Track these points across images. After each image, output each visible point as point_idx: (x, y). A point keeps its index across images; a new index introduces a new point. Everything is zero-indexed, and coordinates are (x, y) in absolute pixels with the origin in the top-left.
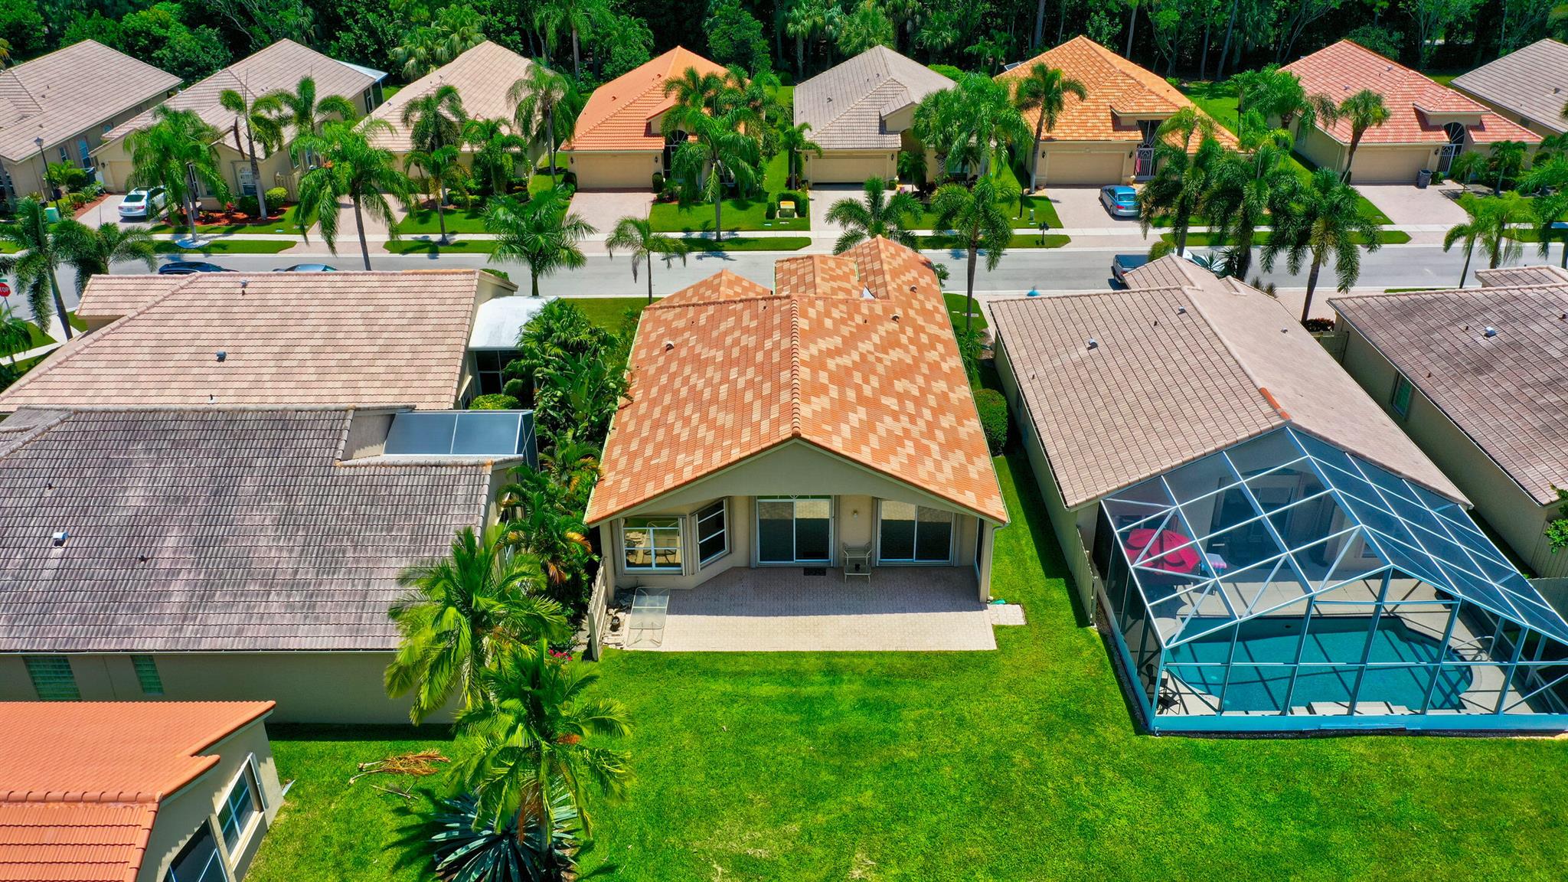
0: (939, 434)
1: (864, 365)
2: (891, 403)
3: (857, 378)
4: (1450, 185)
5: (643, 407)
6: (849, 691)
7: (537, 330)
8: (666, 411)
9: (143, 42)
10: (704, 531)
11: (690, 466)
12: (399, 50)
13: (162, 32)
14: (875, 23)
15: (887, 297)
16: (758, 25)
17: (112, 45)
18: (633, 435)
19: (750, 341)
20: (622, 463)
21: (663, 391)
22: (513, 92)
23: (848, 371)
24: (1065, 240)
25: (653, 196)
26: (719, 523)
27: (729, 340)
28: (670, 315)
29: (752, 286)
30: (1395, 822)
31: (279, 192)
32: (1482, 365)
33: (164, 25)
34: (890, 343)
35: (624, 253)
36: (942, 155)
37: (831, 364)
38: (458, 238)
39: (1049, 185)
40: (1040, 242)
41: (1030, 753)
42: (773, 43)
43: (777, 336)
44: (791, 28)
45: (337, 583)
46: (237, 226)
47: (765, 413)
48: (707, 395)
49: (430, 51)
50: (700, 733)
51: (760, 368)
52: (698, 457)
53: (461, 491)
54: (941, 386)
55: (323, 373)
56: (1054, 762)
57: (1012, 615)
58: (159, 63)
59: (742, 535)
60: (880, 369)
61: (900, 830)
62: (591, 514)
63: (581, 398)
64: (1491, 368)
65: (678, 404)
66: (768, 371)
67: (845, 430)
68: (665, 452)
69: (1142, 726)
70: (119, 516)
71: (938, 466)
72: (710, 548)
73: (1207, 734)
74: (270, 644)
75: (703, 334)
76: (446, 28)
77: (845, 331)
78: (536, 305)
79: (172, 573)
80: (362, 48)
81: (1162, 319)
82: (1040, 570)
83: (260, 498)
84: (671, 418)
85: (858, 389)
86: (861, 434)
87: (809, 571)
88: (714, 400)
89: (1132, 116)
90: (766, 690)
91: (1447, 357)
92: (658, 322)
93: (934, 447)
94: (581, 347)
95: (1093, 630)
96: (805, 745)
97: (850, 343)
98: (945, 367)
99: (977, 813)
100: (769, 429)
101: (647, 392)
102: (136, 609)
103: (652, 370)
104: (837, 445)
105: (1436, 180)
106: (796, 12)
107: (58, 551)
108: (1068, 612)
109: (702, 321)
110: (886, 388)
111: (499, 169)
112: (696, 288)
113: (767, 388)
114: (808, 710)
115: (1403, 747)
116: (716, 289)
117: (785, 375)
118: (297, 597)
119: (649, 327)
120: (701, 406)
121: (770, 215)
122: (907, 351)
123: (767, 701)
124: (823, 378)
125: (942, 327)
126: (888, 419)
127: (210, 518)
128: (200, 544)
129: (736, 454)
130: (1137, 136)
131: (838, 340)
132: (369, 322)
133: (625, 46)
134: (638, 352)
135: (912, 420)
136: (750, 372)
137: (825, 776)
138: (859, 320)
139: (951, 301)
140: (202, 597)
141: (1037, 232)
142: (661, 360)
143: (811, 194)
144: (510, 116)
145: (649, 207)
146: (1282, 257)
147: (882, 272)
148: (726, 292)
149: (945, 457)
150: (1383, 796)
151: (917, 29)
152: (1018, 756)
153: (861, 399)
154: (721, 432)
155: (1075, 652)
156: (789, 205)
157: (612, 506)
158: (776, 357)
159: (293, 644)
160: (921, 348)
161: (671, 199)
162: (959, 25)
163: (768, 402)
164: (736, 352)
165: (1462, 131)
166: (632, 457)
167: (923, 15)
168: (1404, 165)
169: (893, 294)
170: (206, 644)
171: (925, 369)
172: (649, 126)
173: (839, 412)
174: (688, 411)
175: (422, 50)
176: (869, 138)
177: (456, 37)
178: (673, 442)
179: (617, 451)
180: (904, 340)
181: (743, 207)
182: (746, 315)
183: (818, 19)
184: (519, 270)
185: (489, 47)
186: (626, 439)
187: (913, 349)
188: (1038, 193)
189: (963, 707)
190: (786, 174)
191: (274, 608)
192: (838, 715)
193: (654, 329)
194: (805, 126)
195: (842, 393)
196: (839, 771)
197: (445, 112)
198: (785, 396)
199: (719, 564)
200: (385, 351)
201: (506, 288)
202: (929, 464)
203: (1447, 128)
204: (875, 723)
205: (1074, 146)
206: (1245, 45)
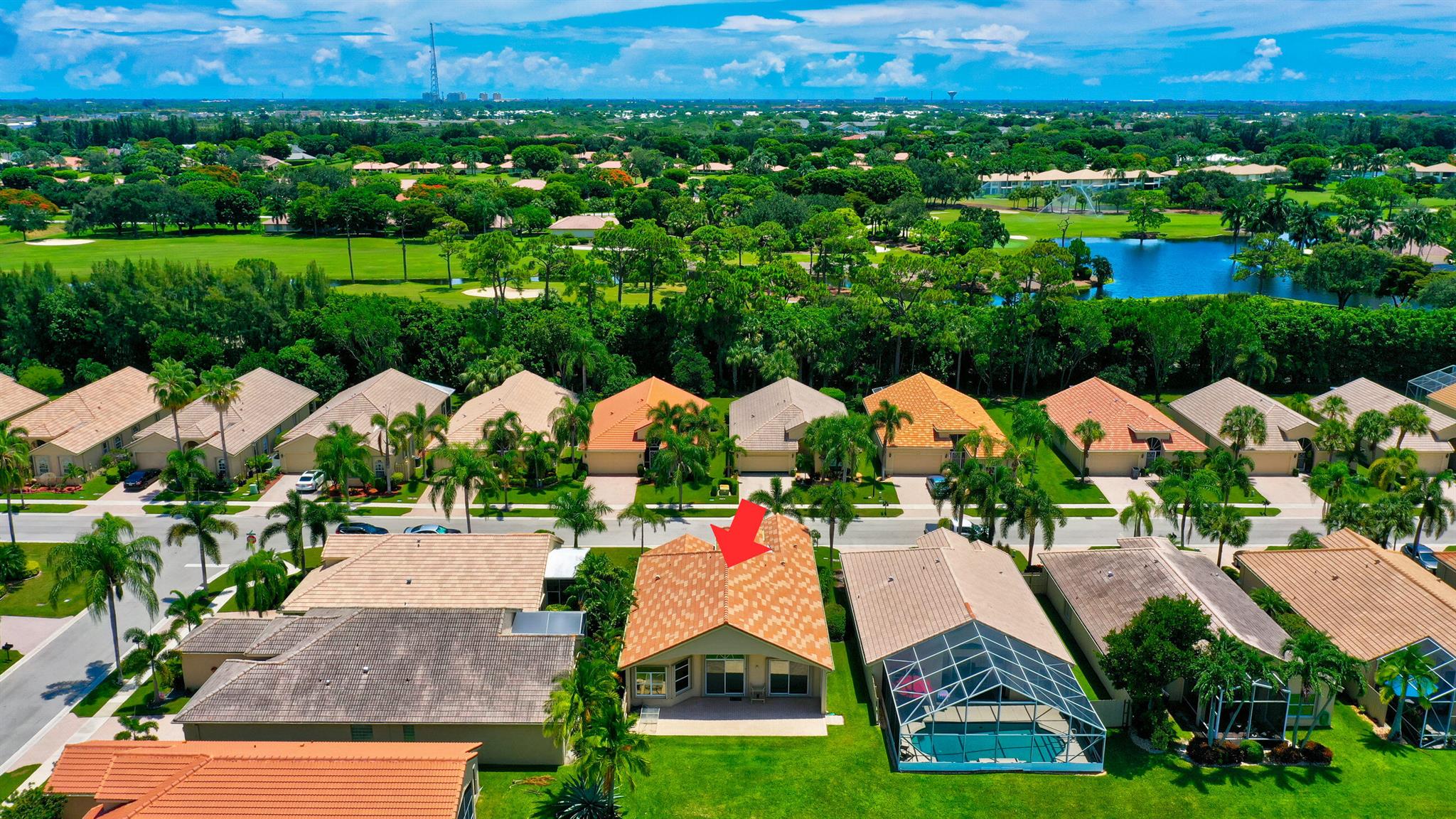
0: (801, 626)
1: (764, 590)
2: (777, 609)
3: (759, 595)
4: (1154, 477)
5: (645, 611)
6: (751, 753)
7: (584, 568)
8: (658, 612)
9: (291, 367)
10: (678, 675)
11: (672, 639)
12: (464, 375)
13: (304, 360)
14: (785, 361)
15: (779, 551)
16: (706, 360)
17: (271, 370)
18: (640, 625)
19: (702, 575)
20: (636, 639)
21: (655, 602)
22: (553, 414)
23: (754, 592)
24: (900, 512)
25: (637, 480)
26: (685, 672)
27: (691, 575)
28: (657, 560)
29: (703, 543)
30: (1006, 808)
31: (399, 475)
32: (1102, 592)
33: (306, 356)
34: (779, 577)
35: (628, 522)
36: (823, 457)
37: (745, 588)
38: (514, 507)
39: (895, 475)
40: (884, 514)
41: (837, 779)
42: (716, 373)
43: (717, 573)
44: (728, 360)
45: (502, 692)
46: (372, 498)
47: (711, 613)
48: (680, 604)
49: (486, 376)
50: (677, 770)
51: (708, 590)
52: (676, 635)
53: (561, 649)
54: (805, 601)
55: (465, 591)
56: (848, 782)
57: (838, 720)
58: (301, 381)
59: (697, 677)
60: (772, 591)
61: (772, 808)
62: (621, 663)
63: (613, 603)
64: (1106, 594)
65: (664, 609)
66: (713, 592)
67: (751, 622)
68: (659, 633)
69: (894, 768)
70: (393, 660)
71: (799, 641)
72: (681, 685)
73: (926, 772)
74: (473, 720)
75: (676, 571)
76: (496, 361)
77: (754, 570)
78: (582, 554)
79: (423, 687)
80: (434, 369)
81: (928, 566)
82: (855, 699)
83: (461, 652)
84: (661, 616)
85: (759, 601)
86: (759, 624)
87: (733, 699)
88: (684, 606)
89: (944, 432)
90: (710, 752)
91: (1087, 588)
92: (650, 565)
93: (798, 633)
94: (609, 579)
95: (878, 727)
96: (728, 775)
97: (756, 577)
98: (809, 591)
99: (809, 802)
100: (711, 620)
101: (646, 603)
102: (407, 704)
103: (648, 591)
104: (746, 628)
105: (1144, 474)
106: (732, 350)
107: (365, 676)
108: (867, 719)
109: (676, 564)
110: (775, 601)
111: (541, 463)
112: (671, 544)
113: (711, 600)
114: (731, 761)
115: (1020, 778)
116: (683, 545)
117: (721, 594)
118: (484, 699)
119: (644, 567)
120: (677, 610)
121: (714, 494)
122: (788, 581)
123: (710, 757)
124: (741, 595)
125: (810, 568)
126: (774, 618)
127: (438, 661)
128: (435, 673)
129: (696, 633)
130: (950, 444)
131: (750, 576)
132: (490, 563)
133: (617, 374)
134: (639, 581)
135: (787, 618)
136: (703, 592)
137: (738, 787)
138: (762, 564)
139: (819, 552)
140: (438, 698)
141: (881, 506)
142: (653, 586)
143: (740, 479)
144: (549, 430)
145: (635, 488)
146: (1015, 528)
147: (777, 536)
148: (688, 547)
149: (803, 637)
150: (1005, 798)
151: (815, 361)
152: (831, 780)
153: (760, 607)
154: (688, 622)
155: (866, 736)
156: (726, 487)
157: (632, 660)
158: (716, 584)
159: (484, 720)
160: (797, 580)
161: (650, 482)
162: (842, 359)
163: (712, 607)
164: (695, 582)
165: (1159, 443)
166: (641, 636)
167: (818, 352)
168: (1123, 465)
169: (783, 550)
170: (442, 720)
171: (797, 592)
172: (636, 435)
173: (749, 612)
174: (670, 612)
175: (480, 376)
176: (778, 444)
177: (503, 367)
178: (663, 628)
179: (632, 633)
180: (787, 575)
181: (695, 488)
182: (700, 561)
183: (748, 355)
184: (567, 533)
185: (526, 373)
186: (637, 627)
187: (792, 581)
188: (887, 480)
189: (808, 760)
190: (723, 466)
191: (473, 703)
192: (745, 763)
193: (648, 568)
194: (736, 437)
195: (750, 603)
196: (745, 785)
197: (508, 427)
198: (721, 604)
199: (685, 694)
200: (500, 579)
201: (559, 544)
202: (794, 640)
203: (1149, 441)
204: (764, 766)
205: (910, 450)
206: (1039, 375)
